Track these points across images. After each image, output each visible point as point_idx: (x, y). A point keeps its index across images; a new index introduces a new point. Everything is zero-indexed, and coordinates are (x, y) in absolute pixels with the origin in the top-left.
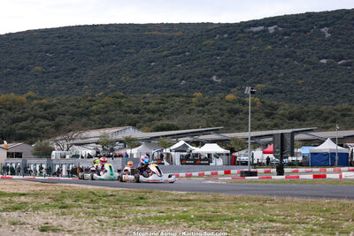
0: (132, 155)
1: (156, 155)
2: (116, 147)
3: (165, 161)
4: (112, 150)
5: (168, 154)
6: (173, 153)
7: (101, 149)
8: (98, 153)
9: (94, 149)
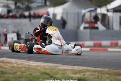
0: (55, 15)
1: (88, 16)
2: (33, 5)
3: (99, 25)
4: (28, 9)
5: (104, 16)
6: (110, 14)
7: (13, 7)
8: (9, 11)
9: (4, 6)
